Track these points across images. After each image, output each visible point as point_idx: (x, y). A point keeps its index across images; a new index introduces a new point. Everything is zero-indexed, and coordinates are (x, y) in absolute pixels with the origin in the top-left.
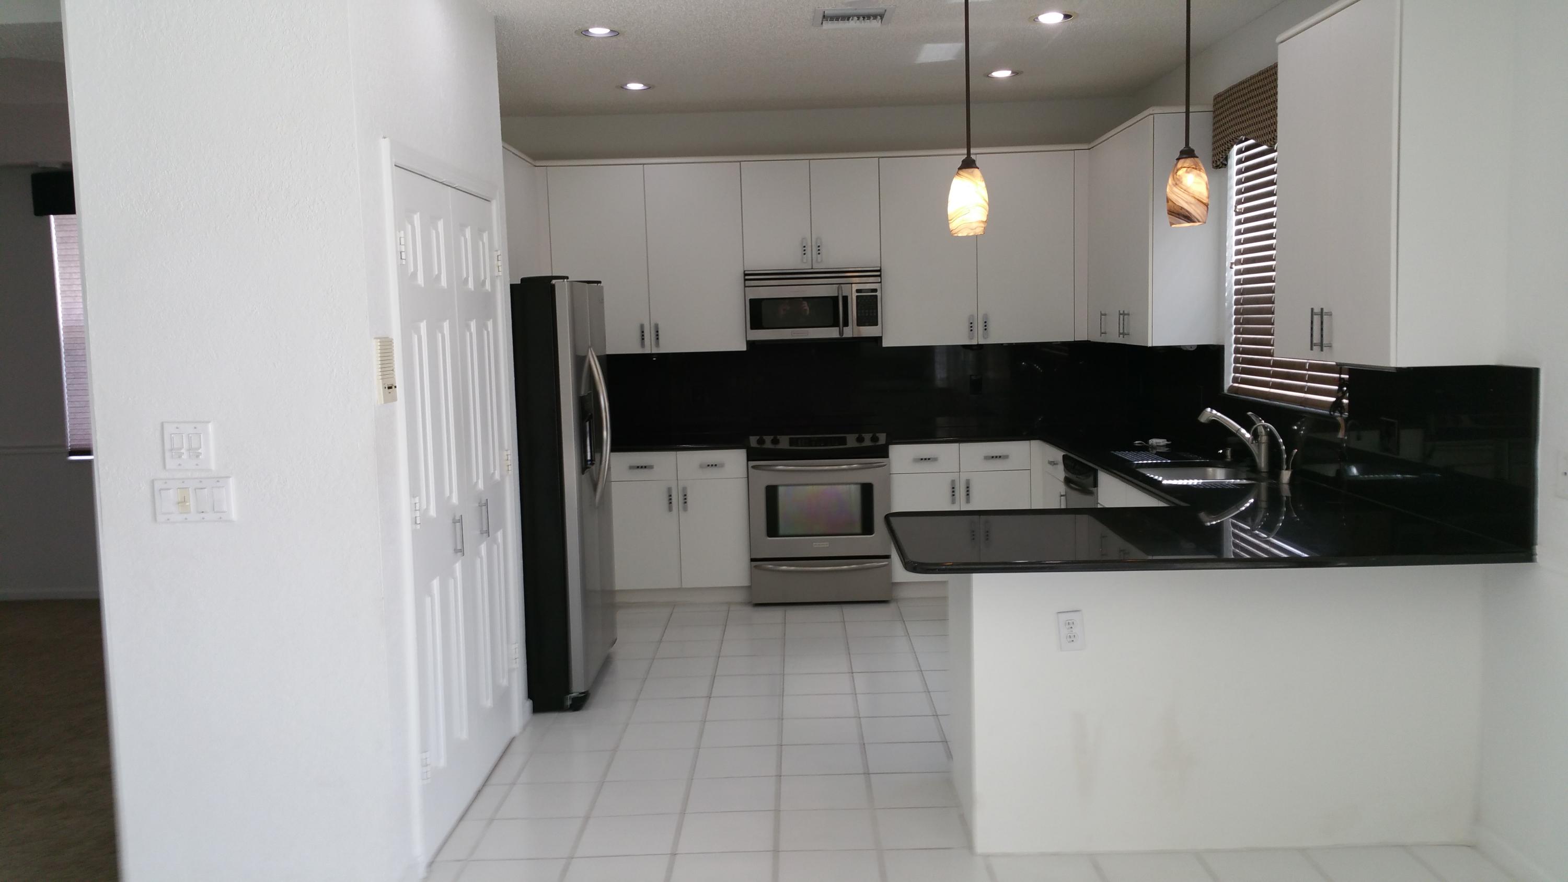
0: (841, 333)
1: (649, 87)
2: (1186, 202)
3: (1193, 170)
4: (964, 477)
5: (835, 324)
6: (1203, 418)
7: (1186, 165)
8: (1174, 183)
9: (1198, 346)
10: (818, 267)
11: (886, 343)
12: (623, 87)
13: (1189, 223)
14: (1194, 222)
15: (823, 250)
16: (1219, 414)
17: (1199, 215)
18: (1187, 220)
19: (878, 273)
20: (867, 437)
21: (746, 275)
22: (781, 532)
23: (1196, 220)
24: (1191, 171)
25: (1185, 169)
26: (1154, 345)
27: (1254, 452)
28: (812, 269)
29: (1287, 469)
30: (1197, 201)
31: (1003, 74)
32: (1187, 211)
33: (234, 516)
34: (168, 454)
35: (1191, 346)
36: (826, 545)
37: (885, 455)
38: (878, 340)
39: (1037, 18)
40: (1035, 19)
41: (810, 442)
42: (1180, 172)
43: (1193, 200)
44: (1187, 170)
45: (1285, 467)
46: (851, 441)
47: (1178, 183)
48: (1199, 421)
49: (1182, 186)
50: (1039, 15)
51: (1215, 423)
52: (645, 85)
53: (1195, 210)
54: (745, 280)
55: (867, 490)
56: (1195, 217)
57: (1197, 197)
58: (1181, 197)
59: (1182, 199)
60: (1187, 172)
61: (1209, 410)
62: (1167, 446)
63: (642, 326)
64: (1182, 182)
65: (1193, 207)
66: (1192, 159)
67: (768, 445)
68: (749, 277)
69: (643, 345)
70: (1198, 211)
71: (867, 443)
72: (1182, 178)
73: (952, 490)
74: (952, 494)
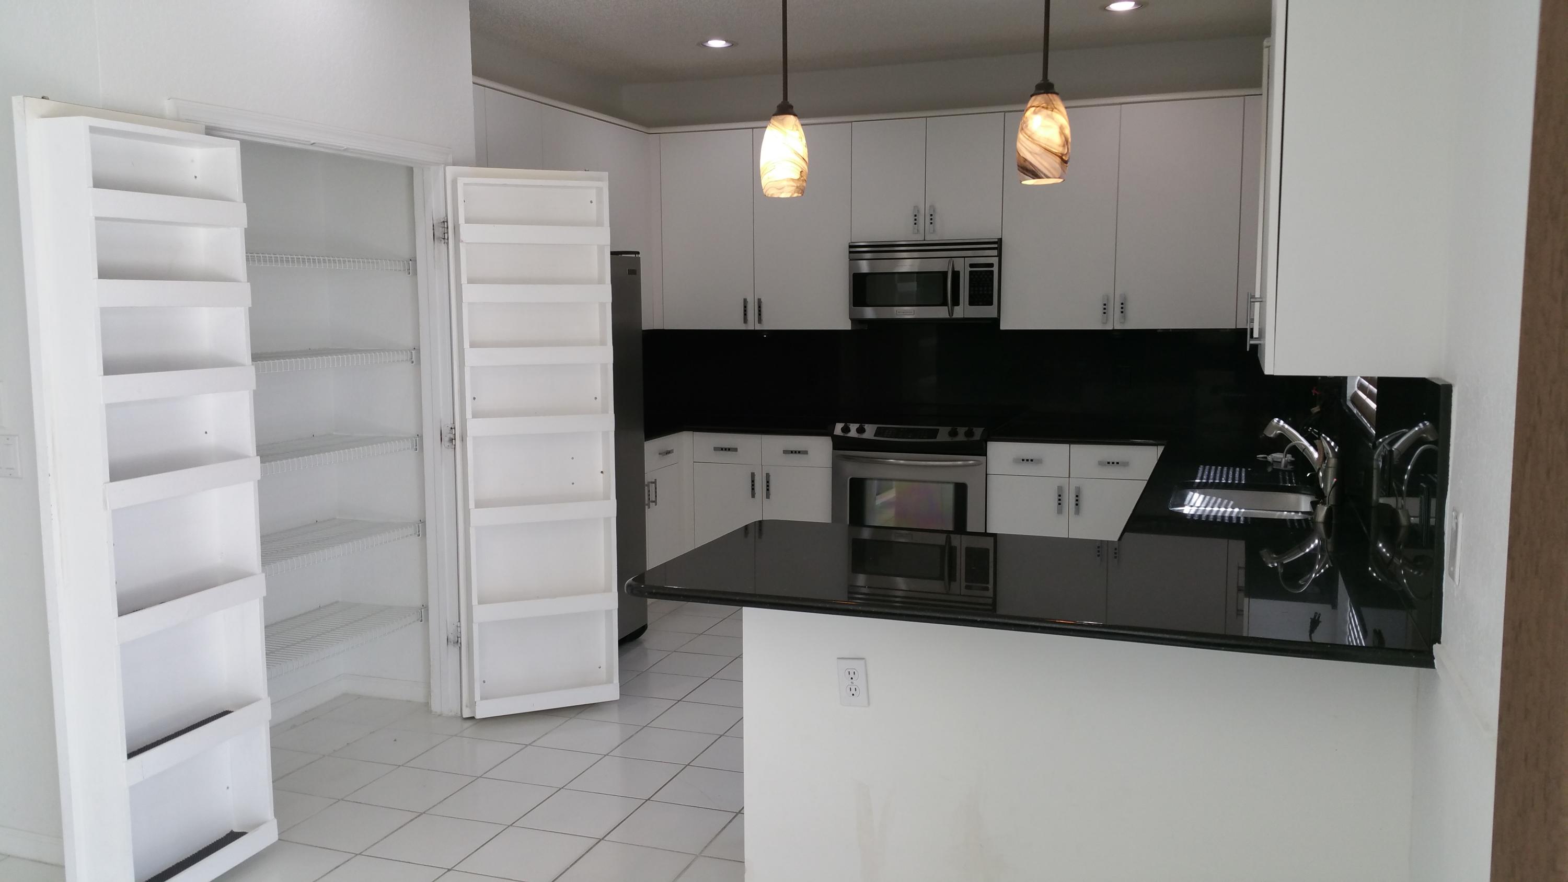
0: (951, 312)
1: (733, 44)
2: (1030, 152)
3: (1043, 109)
4: (1074, 483)
5: (944, 303)
6: (1275, 430)
7: (1036, 104)
8: (1020, 127)
10: (932, 238)
11: (1004, 326)
12: (702, 44)
13: (1034, 179)
14: (1039, 177)
15: (937, 219)
16: (1287, 426)
17: (1047, 169)
18: (1031, 176)
19: (998, 245)
20: (962, 430)
21: (850, 247)
23: (1043, 176)
24: (1040, 111)
25: (1033, 109)
28: (925, 240)
30: (1043, 151)
32: (1031, 164)
37: (984, 453)
38: (996, 321)
41: (897, 433)
42: (1029, 113)
43: (1037, 149)
44: (1035, 110)
46: (943, 435)
47: (1024, 127)
48: (1271, 432)
49: (1027, 132)
51: (1286, 437)
52: (727, 41)
53: (1039, 162)
54: (850, 252)
55: (961, 490)
56: (1042, 172)
57: (1044, 146)
58: (1025, 146)
59: (1026, 148)
60: (1035, 113)
61: (1275, 420)
63: (745, 301)
64: (1029, 126)
65: (1039, 158)
66: (1045, 95)
67: (853, 433)
68: (854, 251)
69: (745, 321)
70: (1046, 164)
71: (961, 437)
72: (1028, 121)
73: (1057, 498)
74: (1056, 502)
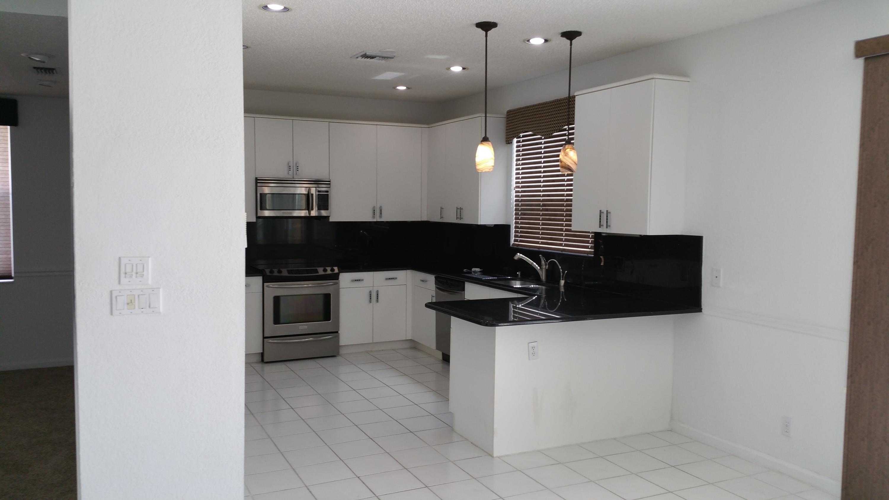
0: (310, 213)
2: (569, 163)
4: (375, 289)
6: (516, 258)
7: (569, 147)
8: (565, 154)
9: (495, 225)
10: (297, 177)
11: (331, 220)
15: (299, 168)
16: (523, 256)
19: (328, 183)
20: (328, 269)
21: (256, 180)
22: (282, 321)
24: (572, 150)
26: (481, 224)
27: (540, 274)
28: (294, 178)
29: (563, 280)
30: (574, 163)
31: (402, 88)
32: (571, 167)
33: (161, 310)
34: (123, 275)
35: (492, 225)
36: (300, 327)
37: (338, 278)
38: (328, 217)
39: (450, 68)
40: (449, 69)
41: (298, 272)
42: (568, 150)
43: (573, 163)
45: (561, 279)
46: (319, 271)
47: (567, 155)
48: (514, 259)
49: (569, 156)
50: (451, 67)
51: (521, 260)
55: (327, 297)
58: (568, 160)
60: (570, 150)
61: (519, 254)
62: (480, 271)
64: (568, 155)
67: (276, 274)
68: (259, 181)
71: (329, 272)
73: (369, 296)
74: (369, 298)
